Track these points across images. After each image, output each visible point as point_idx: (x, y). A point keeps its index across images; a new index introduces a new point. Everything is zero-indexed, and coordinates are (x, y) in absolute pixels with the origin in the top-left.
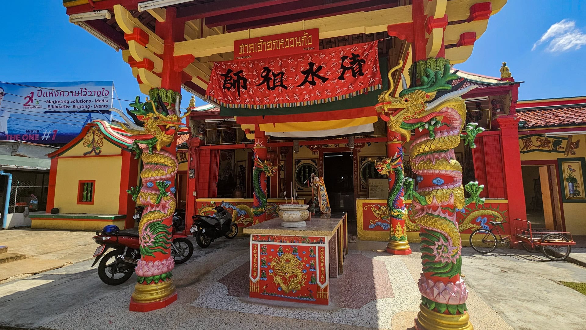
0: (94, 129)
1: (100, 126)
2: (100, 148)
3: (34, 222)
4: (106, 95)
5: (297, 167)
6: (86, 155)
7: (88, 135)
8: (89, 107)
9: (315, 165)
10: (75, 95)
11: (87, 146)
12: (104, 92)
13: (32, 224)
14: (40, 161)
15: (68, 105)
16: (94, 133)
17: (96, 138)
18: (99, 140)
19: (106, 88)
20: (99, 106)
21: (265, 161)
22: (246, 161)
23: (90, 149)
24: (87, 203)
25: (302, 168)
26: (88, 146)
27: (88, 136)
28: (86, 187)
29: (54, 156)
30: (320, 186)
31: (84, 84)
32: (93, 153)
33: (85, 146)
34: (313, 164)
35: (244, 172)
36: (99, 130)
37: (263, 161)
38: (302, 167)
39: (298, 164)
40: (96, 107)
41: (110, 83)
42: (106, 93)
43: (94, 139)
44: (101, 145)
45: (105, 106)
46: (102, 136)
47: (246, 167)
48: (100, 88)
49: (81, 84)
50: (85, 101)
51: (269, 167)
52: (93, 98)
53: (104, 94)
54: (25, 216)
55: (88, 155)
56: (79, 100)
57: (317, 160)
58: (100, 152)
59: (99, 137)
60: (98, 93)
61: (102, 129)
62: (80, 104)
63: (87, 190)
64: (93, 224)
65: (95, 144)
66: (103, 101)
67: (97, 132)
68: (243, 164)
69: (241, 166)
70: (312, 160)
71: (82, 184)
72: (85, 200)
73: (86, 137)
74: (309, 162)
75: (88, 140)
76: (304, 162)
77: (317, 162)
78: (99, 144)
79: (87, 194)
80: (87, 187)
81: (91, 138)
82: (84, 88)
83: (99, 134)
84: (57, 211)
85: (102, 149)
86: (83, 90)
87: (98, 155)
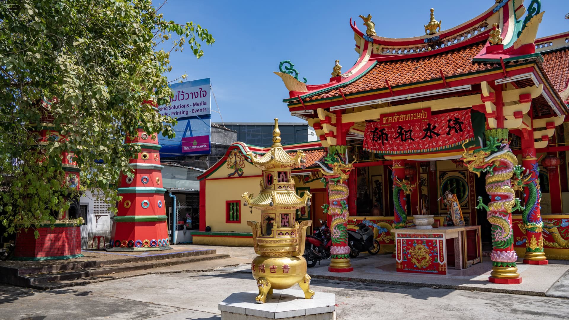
0: (236, 151)
1: (241, 148)
2: (243, 169)
3: (195, 239)
4: (204, 96)
5: (442, 181)
6: (230, 177)
7: (231, 157)
8: (187, 112)
9: (464, 178)
10: (173, 100)
11: (230, 167)
12: (202, 93)
13: (193, 240)
14: (177, 182)
15: (166, 112)
16: (235, 154)
17: (238, 160)
18: (240, 161)
19: (204, 87)
20: (198, 111)
21: (404, 181)
22: (381, 175)
23: (233, 171)
24: (233, 222)
25: (449, 182)
26: (232, 167)
27: (231, 159)
28: (231, 207)
29: (203, 178)
30: (453, 202)
31: (180, 86)
32: (236, 175)
33: (229, 168)
34: (462, 176)
35: (380, 188)
36: (241, 152)
37: (401, 181)
38: (448, 180)
39: (443, 178)
40: (194, 112)
41: (207, 81)
42: (203, 94)
43: (236, 162)
44: (243, 166)
45: (204, 110)
46: (243, 158)
47: (382, 183)
48: (196, 89)
49: (178, 86)
50: (183, 107)
51: (408, 186)
52: (191, 101)
53: (202, 95)
54: (185, 233)
55: (232, 176)
56: (177, 105)
57: (466, 172)
58: (243, 173)
59: (240, 159)
60: (195, 95)
61: (242, 150)
62: (178, 110)
63: (233, 209)
64: (245, 241)
65: (237, 165)
66: (202, 104)
67: (238, 154)
68: (379, 179)
69: (377, 182)
70: (460, 172)
71: (228, 204)
72: (232, 219)
73: (228, 159)
74: (457, 174)
75: (231, 162)
76: (449, 174)
77: (466, 174)
78: (241, 165)
79: (233, 213)
80: (233, 206)
81: (233, 160)
82: (180, 90)
83: (241, 156)
84: (209, 229)
85: (244, 170)
86: (181, 93)
87: (240, 176)
